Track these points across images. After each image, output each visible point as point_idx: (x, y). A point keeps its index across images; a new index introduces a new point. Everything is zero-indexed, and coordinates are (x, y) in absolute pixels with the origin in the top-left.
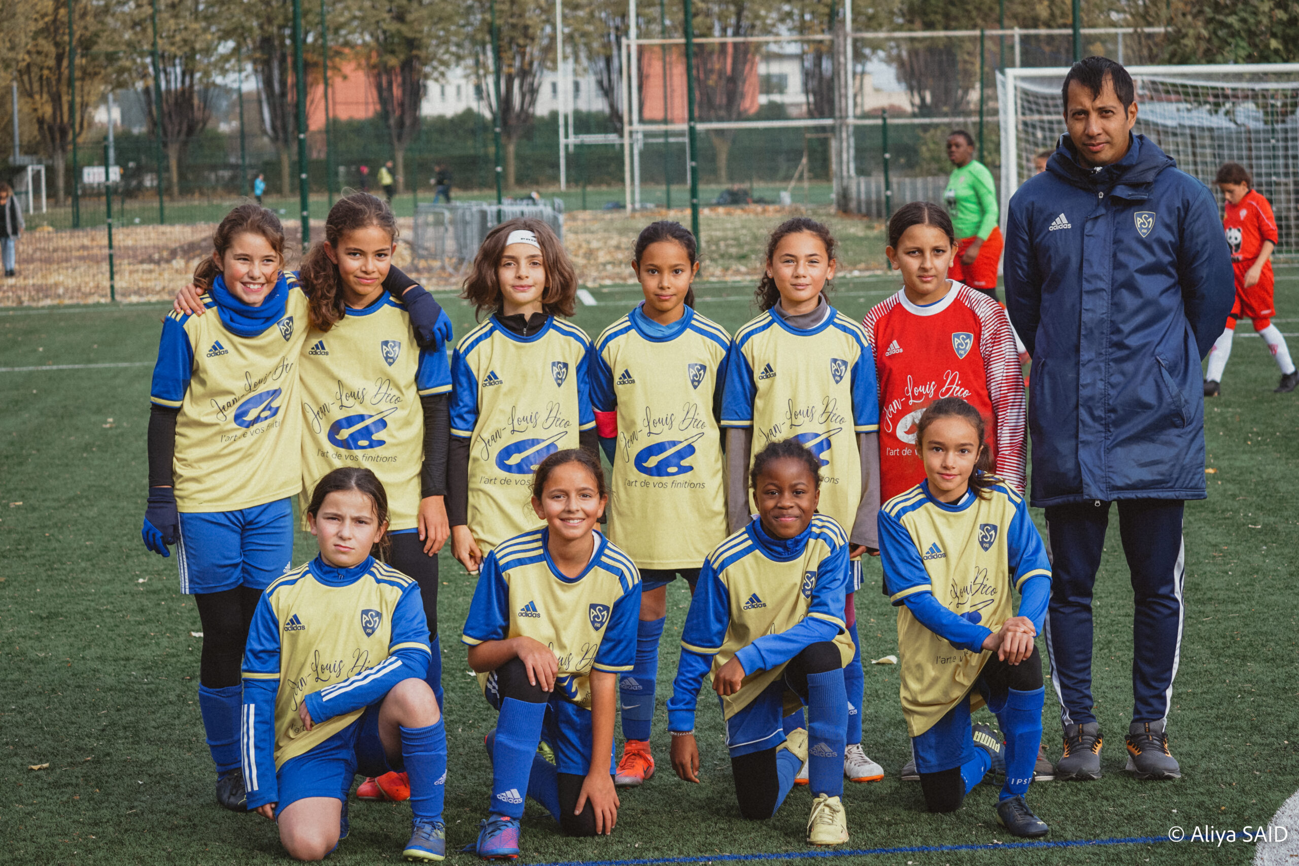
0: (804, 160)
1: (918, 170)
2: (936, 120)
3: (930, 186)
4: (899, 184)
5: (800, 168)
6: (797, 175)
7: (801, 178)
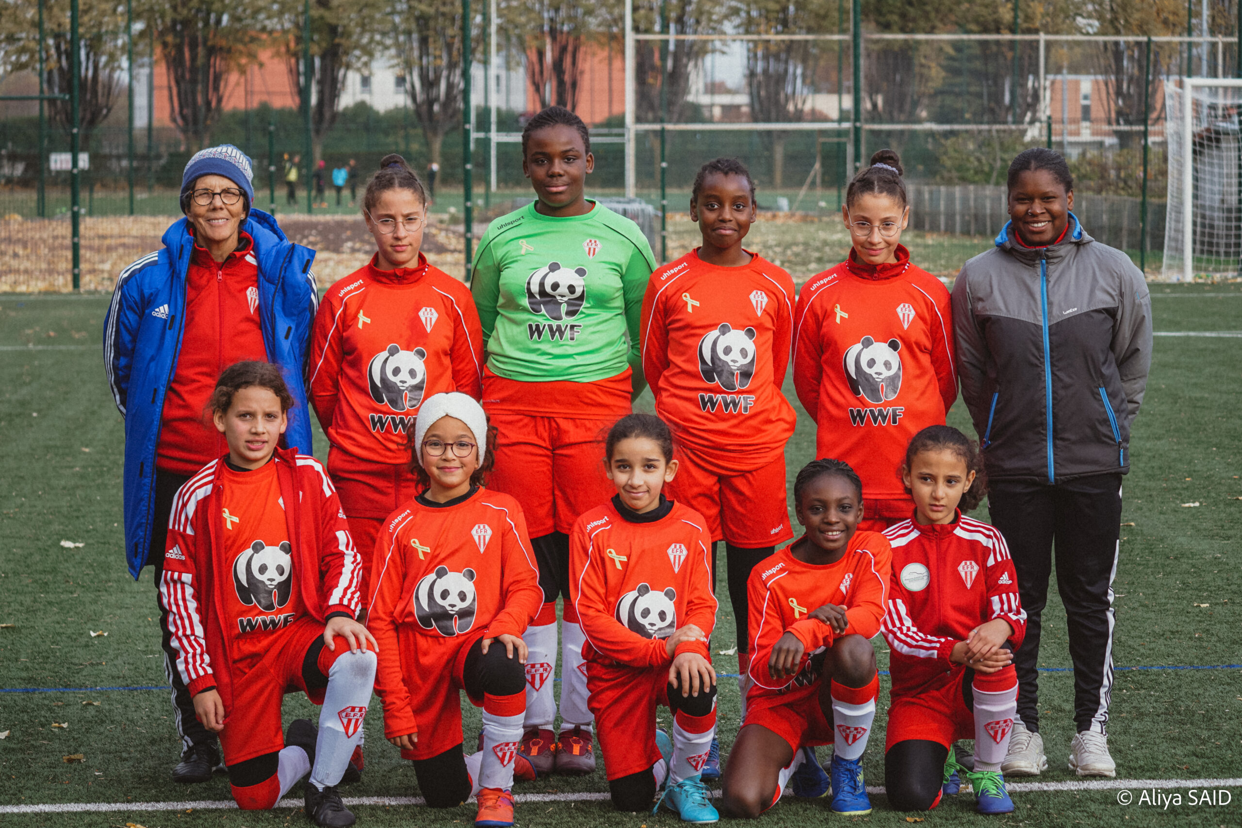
0: (817, 166)
1: (938, 178)
2: (956, 127)
3: (972, 196)
4: (931, 193)
5: (812, 173)
6: (809, 180)
7: (813, 184)
